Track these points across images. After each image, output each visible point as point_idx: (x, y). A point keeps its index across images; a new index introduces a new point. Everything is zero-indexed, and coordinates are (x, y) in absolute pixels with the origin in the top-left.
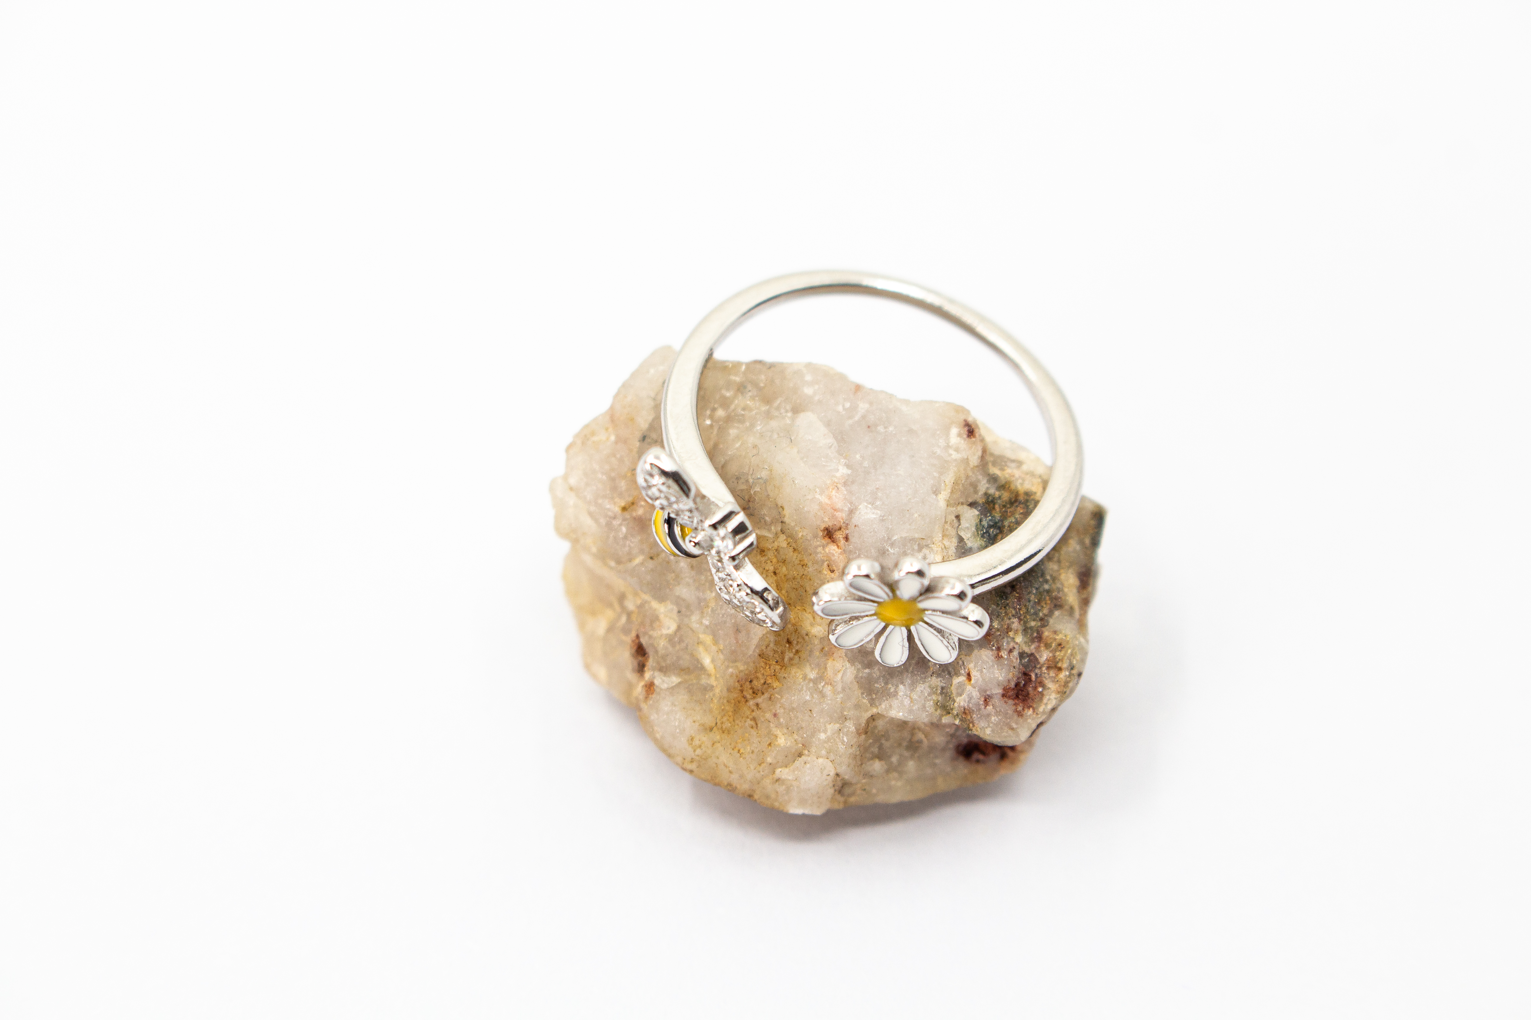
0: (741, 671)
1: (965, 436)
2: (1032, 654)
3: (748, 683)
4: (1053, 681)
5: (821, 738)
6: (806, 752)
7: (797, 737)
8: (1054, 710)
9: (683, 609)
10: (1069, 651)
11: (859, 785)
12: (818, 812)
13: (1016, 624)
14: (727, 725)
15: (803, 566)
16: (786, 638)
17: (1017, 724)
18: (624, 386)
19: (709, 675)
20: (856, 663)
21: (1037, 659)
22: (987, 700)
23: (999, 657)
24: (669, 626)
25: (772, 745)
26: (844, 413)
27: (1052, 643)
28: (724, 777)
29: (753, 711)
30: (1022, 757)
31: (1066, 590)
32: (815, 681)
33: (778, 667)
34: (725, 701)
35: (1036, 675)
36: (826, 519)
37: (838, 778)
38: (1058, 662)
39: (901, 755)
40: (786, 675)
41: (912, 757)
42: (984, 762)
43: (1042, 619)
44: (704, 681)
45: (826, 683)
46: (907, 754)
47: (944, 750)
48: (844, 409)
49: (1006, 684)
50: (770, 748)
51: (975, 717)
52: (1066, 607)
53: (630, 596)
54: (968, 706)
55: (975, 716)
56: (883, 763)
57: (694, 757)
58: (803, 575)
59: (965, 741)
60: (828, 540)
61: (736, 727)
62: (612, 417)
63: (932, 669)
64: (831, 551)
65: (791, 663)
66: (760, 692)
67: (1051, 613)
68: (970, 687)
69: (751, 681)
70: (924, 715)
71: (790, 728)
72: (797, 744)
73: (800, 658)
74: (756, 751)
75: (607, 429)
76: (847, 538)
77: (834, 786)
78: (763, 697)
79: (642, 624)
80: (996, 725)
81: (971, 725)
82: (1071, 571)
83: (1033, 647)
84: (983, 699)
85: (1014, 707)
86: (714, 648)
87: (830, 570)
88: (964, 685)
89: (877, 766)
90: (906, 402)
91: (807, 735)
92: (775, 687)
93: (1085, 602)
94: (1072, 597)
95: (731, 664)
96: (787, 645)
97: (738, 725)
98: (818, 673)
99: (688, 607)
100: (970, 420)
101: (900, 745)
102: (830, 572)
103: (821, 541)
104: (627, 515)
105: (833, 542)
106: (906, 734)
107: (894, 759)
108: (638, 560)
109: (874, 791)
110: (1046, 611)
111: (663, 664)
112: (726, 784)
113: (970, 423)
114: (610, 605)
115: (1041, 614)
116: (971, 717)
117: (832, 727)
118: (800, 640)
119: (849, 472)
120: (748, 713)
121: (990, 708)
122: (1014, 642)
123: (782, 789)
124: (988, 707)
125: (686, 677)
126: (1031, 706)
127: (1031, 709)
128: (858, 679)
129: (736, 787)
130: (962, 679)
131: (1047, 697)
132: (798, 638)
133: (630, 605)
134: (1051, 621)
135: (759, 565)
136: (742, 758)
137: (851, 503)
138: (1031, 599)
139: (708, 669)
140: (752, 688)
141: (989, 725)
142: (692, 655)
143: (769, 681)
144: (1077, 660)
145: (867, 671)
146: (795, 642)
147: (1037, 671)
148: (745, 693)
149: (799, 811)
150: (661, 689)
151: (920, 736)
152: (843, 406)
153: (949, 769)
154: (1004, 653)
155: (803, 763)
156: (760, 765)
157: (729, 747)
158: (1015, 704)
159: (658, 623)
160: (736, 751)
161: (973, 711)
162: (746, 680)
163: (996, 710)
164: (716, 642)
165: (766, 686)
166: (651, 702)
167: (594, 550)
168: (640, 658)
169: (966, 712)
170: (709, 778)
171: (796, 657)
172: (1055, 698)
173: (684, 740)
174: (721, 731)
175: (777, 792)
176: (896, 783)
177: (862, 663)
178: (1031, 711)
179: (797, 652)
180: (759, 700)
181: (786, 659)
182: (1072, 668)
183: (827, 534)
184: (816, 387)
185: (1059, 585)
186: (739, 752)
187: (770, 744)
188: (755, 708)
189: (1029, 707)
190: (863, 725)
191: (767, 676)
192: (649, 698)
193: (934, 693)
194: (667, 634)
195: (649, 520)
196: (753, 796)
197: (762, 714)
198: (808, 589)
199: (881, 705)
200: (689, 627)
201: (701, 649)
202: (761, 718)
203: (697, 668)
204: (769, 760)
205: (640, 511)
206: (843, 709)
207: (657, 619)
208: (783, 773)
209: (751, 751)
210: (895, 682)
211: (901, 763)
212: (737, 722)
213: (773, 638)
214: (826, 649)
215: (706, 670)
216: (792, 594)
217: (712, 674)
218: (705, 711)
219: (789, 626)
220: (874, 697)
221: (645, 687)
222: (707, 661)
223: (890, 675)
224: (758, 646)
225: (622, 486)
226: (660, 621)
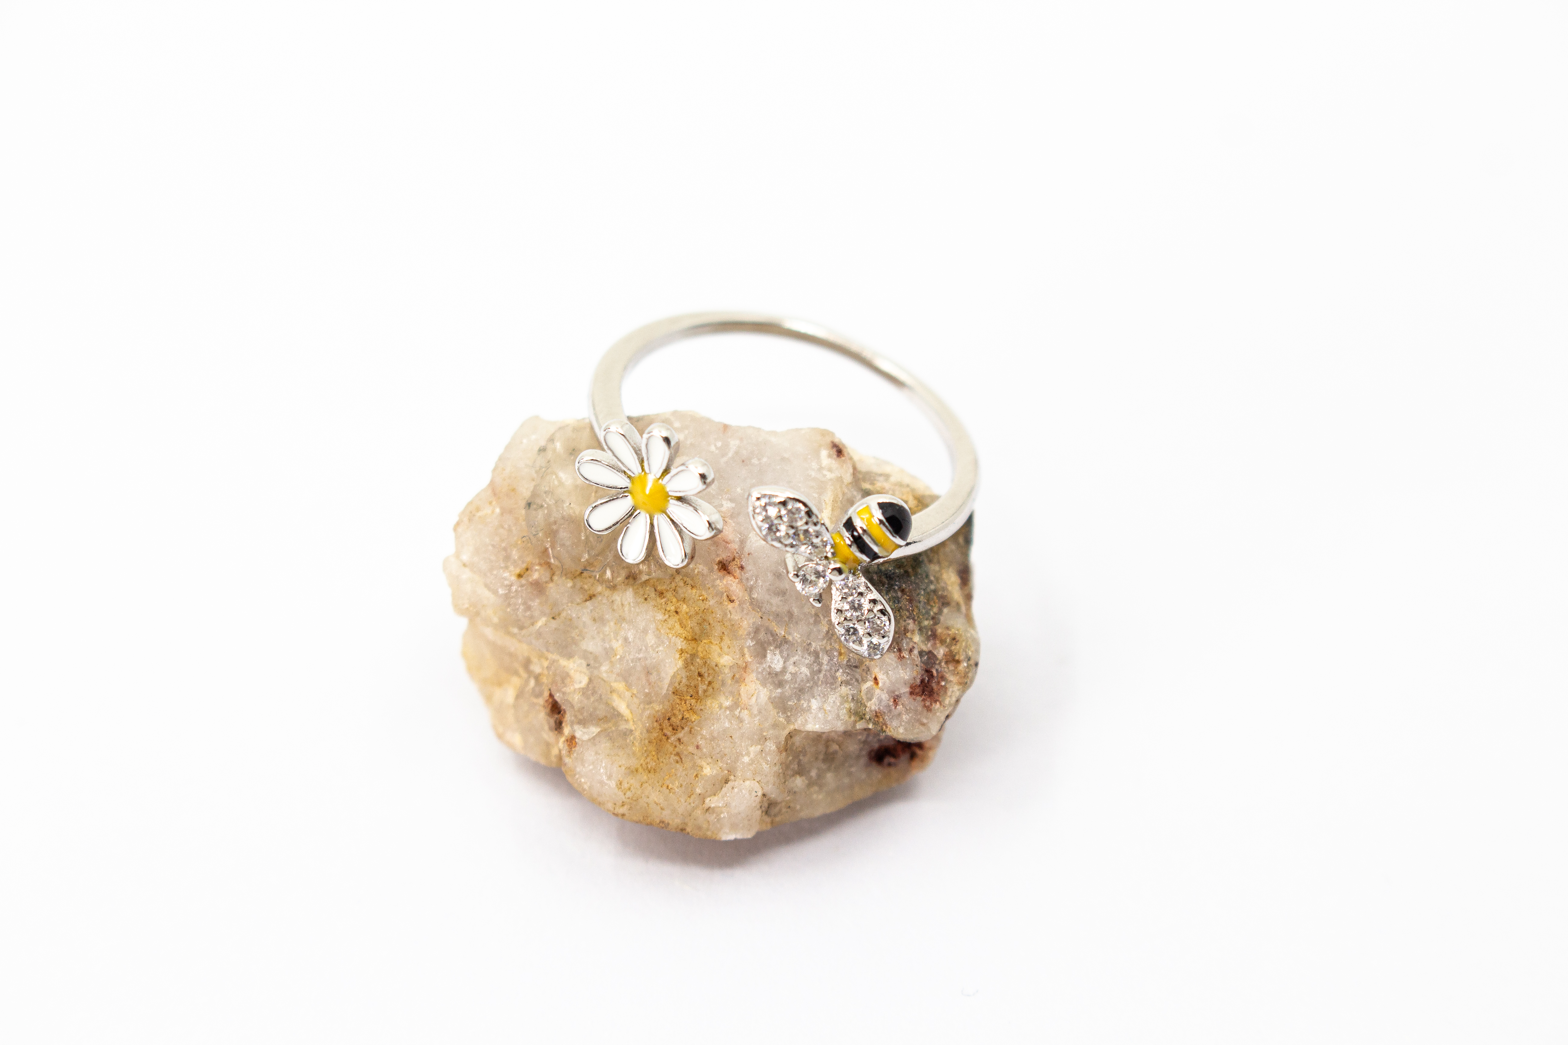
0: (658, 711)
1: (835, 456)
2: (930, 652)
3: (666, 721)
4: (954, 674)
5: (745, 761)
6: (732, 777)
7: (722, 764)
8: (958, 701)
9: (592, 662)
10: (964, 644)
11: (783, 804)
12: (749, 835)
13: (911, 625)
14: (652, 764)
15: (703, 601)
16: (697, 672)
17: (927, 718)
18: (501, 459)
19: (627, 721)
20: (768, 685)
21: (935, 656)
22: (896, 700)
23: (901, 658)
24: (580, 680)
25: (699, 776)
26: (717, 452)
27: (946, 639)
28: (657, 815)
29: (676, 747)
30: (931, 754)
31: (950, 588)
32: (731, 708)
33: (693, 701)
34: (647, 741)
35: (937, 670)
36: (720, 553)
37: (765, 799)
38: (955, 656)
39: (818, 769)
40: (702, 707)
41: (829, 769)
42: (895, 765)
43: (933, 618)
44: (623, 726)
45: (743, 709)
46: (823, 766)
47: (858, 757)
48: (717, 448)
49: (912, 682)
50: (697, 779)
51: (887, 719)
52: (953, 604)
53: (535, 660)
54: (879, 708)
55: (886, 717)
56: (804, 778)
57: (625, 800)
58: (705, 609)
59: (876, 746)
60: (723, 572)
61: (661, 764)
62: (493, 490)
63: (840, 679)
64: (729, 582)
65: (706, 694)
66: (679, 727)
67: (940, 612)
68: (878, 690)
69: (669, 719)
70: (839, 723)
71: (714, 757)
72: (722, 771)
73: (713, 688)
74: (684, 784)
75: (490, 503)
76: (742, 568)
77: (761, 807)
78: (683, 732)
79: (554, 682)
80: (908, 722)
81: (884, 727)
82: (951, 570)
83: (929, 645)
84: (892, 700)
85: (922, 703)
86: (628, 694)
87: (730, 601)
88: (872, 689)
89: (799, 782)
90: (774, 433)
91: (732, 761)
92: (693, 720)
93: (969, 597)
94: (956, 594)
95: (647, 707)
96: (700, 679)
97: (662, 762)
98: (732, 700)
99: (596, 659)
100: (836, 441)
101: (817, 759)
102: (730, 602)
103: (717, 574)
104: (523, 581)
105: (729, 573)
106: (821, 747)
107: (813, 773)
108: (540, 623)
109: (798, 807)
110: (935, 610)
111: (581, 717)
112: (658, 822)
113: (837, 443)
114: (516, 673)
115: (932, 613)
116: (883, 719)
117: (754, 749)
118: (710, 672)
119: (733, 505)
120: (671, 749)
121: (900, 707)
122: (913, 642)
123: (712, 818)
124: (898, 707)
125: (606, 726)
126: (938, 700)
127: (938, 703)
128: (772, 700)
129: (668, 824)
130: (870, 684)
131: (951, 690)
132: (708, 670)
133: (536, 669)
134: (942, 618)
135: (660, 607)
136: (671, 794)
137: (740, 534)
138: (921, 600)
139: (625, 715)
140: (671, 725)
141: (901, 724)
142: (607, 704)
143: (687, 715)
144: (972, 652)
145: (779, 690)
146: (706, 675)
147: (937, 667)
148: (665, 731)
149: (731, 837)
150: (583, 741)
151: (835, 747)
152: (715, 446)
153: (864, 776)
154: (905, 653)
155: (730, 789)
156: (690, 797)
157: (657, 785)
158: (924, 700)
159: (569, 680)
160: (665, 787)
161: (884, 712)
162: (664, 718)
163: (906, 708)
164: (629, 687)
165: (683, 721)
166: (575, 755)
167: (496, 620)
168: (556, 716)
169: (877, 715)
170: (641, 819)
171: (710, 688)
172: (959, 690)
173: (613, 784)
174: (647, 771)
175: (709, 822)
176: (818, 796)
177: (773, 683)
178: (937, 706)
179: (710, 683)
180: (680, 735)
181: (700, 692)
182: (969, 659)
183: (722, 567)
184: (686, 432)
185: (942, 584)
186: (668, 788)
187: (697, 776)
188: (677, 744)
189: (936, 702)
190: (783, 743)
191: (684, 712)
192: (572, 752)
193: (847, 701)
194: (579, 689)
195: (546, 582)
196: (685, 829)
197: (685, 748)
198: (711, 622)
199: (796, 720)
200: (600, 678)
201: (615, 696)
202: (685, 752)
203: (614, 716)
204: (698, 791)
205: (536, 576)
206: (762, 730)
207: (568, 675)
208: (713, 802)
209: (679, 786)
210: (806, 698)
211: (820, 776)
212: (661, 760)
213: (684, 674)
214: (737, 676)
215: (623, 716)
216: (697, 629)
217: (630, 718)
218: (629, 754)
219: (698, 660)
220: (789, 714)
221: (566, 742)
222: (622, 707)
223: (801, 692)
224: (671, 684)
225: (515, 554)
226: (571, 678)
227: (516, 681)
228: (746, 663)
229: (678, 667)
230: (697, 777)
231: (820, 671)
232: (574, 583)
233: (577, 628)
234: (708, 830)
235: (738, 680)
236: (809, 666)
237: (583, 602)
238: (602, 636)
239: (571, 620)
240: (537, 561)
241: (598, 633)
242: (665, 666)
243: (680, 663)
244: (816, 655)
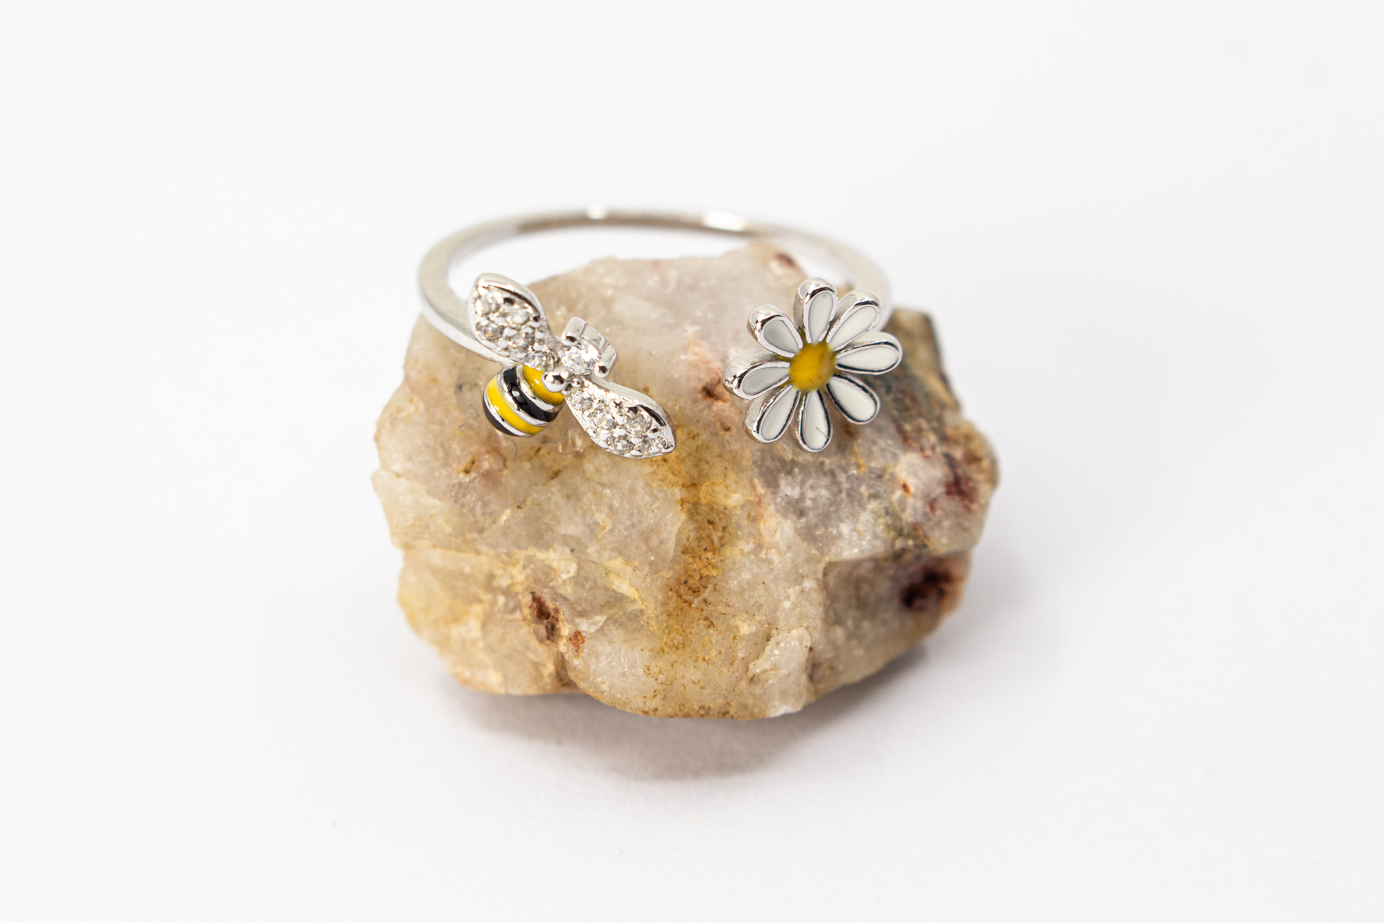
0: (670, 578)
1: (787, 266)
3: (683, 586)
4: (979, 473)
5: (786, 608)
6: (774, 632)
7: (759, 618)
9: (576, 546)
10: (978, 441)
11: (826, 665)
12: (799, 708)
13: (924, 424)
14: (678, 639)
15: (694, 438)
16: (706, 521)
19: (634, 601)
20: (790, 515)
21: (954, 458)
22: (932, 505)
23: (927, 457)
24: (567, 569)
25: (737, 637)
26: (657, 285)
27: (958, 438)
28: (695, 698)
29: (702, 610)
31: (940, 393)
32: (754, 552)
33: (709, 555)
34: (664, 616)
35: (962, 471)
36: (702, 376)
37: (811, 654)
38: (974, 454)
39: (854, 617)
40: (722, 558)
41: (864, 618)
42: (925, 608)
43: (938, 419)
44: (631, 608)
45: (768, 549)
46: (858, 614)
47: (890, 600)
48: (656, 282)
49: (943, 481)
50: (736, 641)
51: (926, 530)
54: (916, 519)
55: (926, 527)
56: (843, 629)
57: (657, 687)
58: (698, 447)
59: (906, 583)
60: (709, 401)
61: (689, 636)
63: (865, 494)
64: (719, 409)
65: (723, 542)
66: (701, 588)
67: (941, 413)
68: (910, 498)
69: (686, 582)
70: (879, 543)
71: (750, 612)
72: (762, 625)
73: (729, 534)
74: (722, 650)
75: (411, 401)
77: (807, 667)
78: (707, 591)
79: (534, 584)
80: (951, 530)
81: (925, 542)
82: (928, 373)
83: (946, 446)
84: (928, 506)
86: (628, 569)
87: (725, 429)
88: (904, 497)
89: (839, 633)
91: (770, 611)
92: (715, 575)
95: (655, 577)
96: (711, 527)
97: (690, 633)
98: (754, 543)
99: (578, 541)
100: (781, 253)
101: (850, 603)
102: (725, 431)
103: (703, 404)
104: (472, 475)
105: (716, 399)
107: (850, 623)
108: (504, 518)
109: (841, 667)
110: (937, 412)
111: (579, 609)
112: (697, 709)
113: (783, 255)
114: (477, 598)
115: (935, 415)
116: (923, 531)
117: (793, 592)
118: (721, 516)
119: (699, 328)
120: (697, 615)
121: (938, 513)
122: (931, 441)
123: (758, 690)
124: (936, 513)
125: (612, 612)
127: (975, 503)
128: (798, 532)
129: (709, 708)
130: (899, 493)
131: (981, 488)
132: (718, 515)
134: (947, 420)
136: (710, 665)
138: (922, 401)
139: (629, 595)
140: (690, 588)
141: (944, 534)
142: (606, 589)
143: (705, 572)
144: (987, 449)
145: (803, 520)
146: (717, 520)
147: (961, 468)
148: (684, 597)
149: (781, 711)
150: (591, 633)
151: (866, 588)
152: (653, 280)
153: (897, 625)
154: (928, 452)
155: (775, 645)
156: (732, 664)
157: (690, 660)
158: (960, 500)
159: (554, 572)
160: (700, 661)
161: (922, 523)
162: (679, 583)
163: (945, 513)
164: (628, 561)
165: (703, 580)
166: (586, 650)
168: (545, 621)
169: (915, 527)
170: (677, 709)
171: (726, 534)
172: (988, 487)
173: (640, 671)
174: (674, 649)
175: (754, 695)
176: (857, 652)
177: (795, 513)
178: (975, 506)
179: (724, 529)
180: (706, 594)
181: (716, 541)
183: (708, 393)
185: (933, 388)
186: (704, 661)
187: (734, 638)
188: (704, 606)
189: (971, 502)
190: (821, 580)
191: (700, 570)
192: (581, 649)
193: (880, 517)
194: (569, 578)
195: (500, 470)
196: (728, 713)
197: (714, 608)
198: (709, 459)
199: (830, 551)
200: (589, 561)
201: (613, 578)
202: (714, 614)
203: (617, 599)
204: (740, 655)
205: (486, 465)
206: (795, 567)
207: (550, 568)
208: (757, 668)
209: (718, 653)
210: (834, 523)
211: (857, 626)
212: (688, 631)
213: (691, 526)
214: (753, 514)
215: (627, 598)
216: (694, 472)
217: (636, 597)
218: (647, 636)
219: (703, 508)
220: (820, 545)
221: (569, 642)
222: (624, 587)
223: (826, 518)
224: (678, 540)
225: (456, 447)
226: (554, 570)
227: (478, 609)
228: (759, 497)
229: (683, 520)
230: (736, 639)
231: (840, 491)
232: (532, 464)
233: (548, 512)
234: (755, 707)
235: (754, 519)
236: (827, 487)
237: (549, 480)
238: (580, 512)
239: (539, 504)
240: (484, 450)
241: (575, 510)
242: (666, 525)
243: (683, 517)
244: (833, 474)
